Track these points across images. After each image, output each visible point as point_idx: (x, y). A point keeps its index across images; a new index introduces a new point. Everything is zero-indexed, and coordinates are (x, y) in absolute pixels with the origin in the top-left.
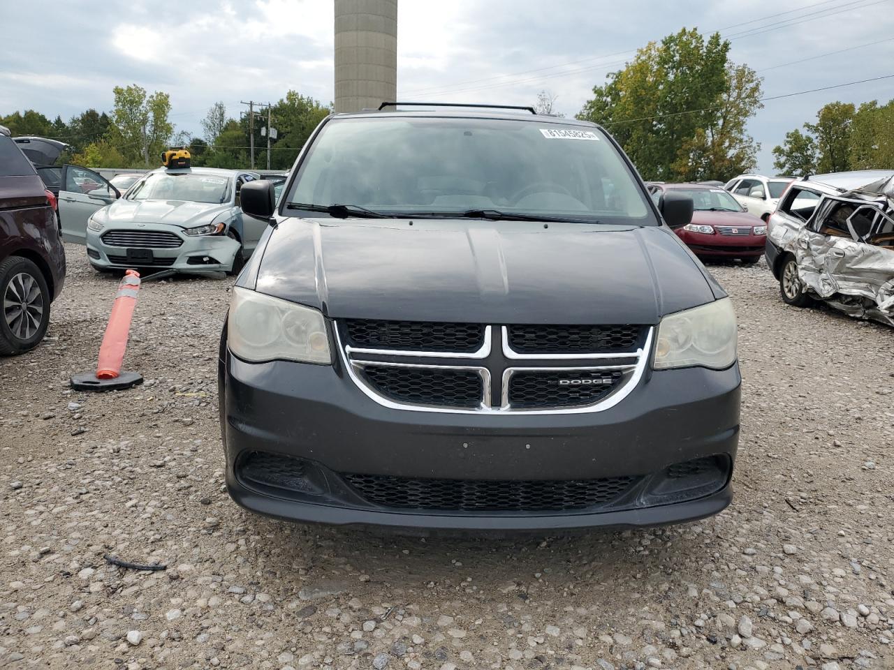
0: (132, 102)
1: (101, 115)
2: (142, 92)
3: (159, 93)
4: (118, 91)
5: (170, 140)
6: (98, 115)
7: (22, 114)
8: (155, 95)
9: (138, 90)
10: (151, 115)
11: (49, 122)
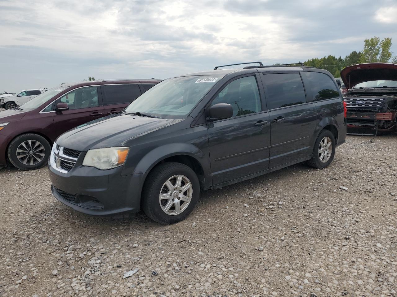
0: (372, 45)
1: (358, 53)
2: (378, 39)
3: (386, 38)
4: (367, 41)
5: (389, 60)
6: (357, 53)
7: (327, 57)
8: (384, 40)
9: (376, 39)
10: (381, 50)
11: (336, 59)
